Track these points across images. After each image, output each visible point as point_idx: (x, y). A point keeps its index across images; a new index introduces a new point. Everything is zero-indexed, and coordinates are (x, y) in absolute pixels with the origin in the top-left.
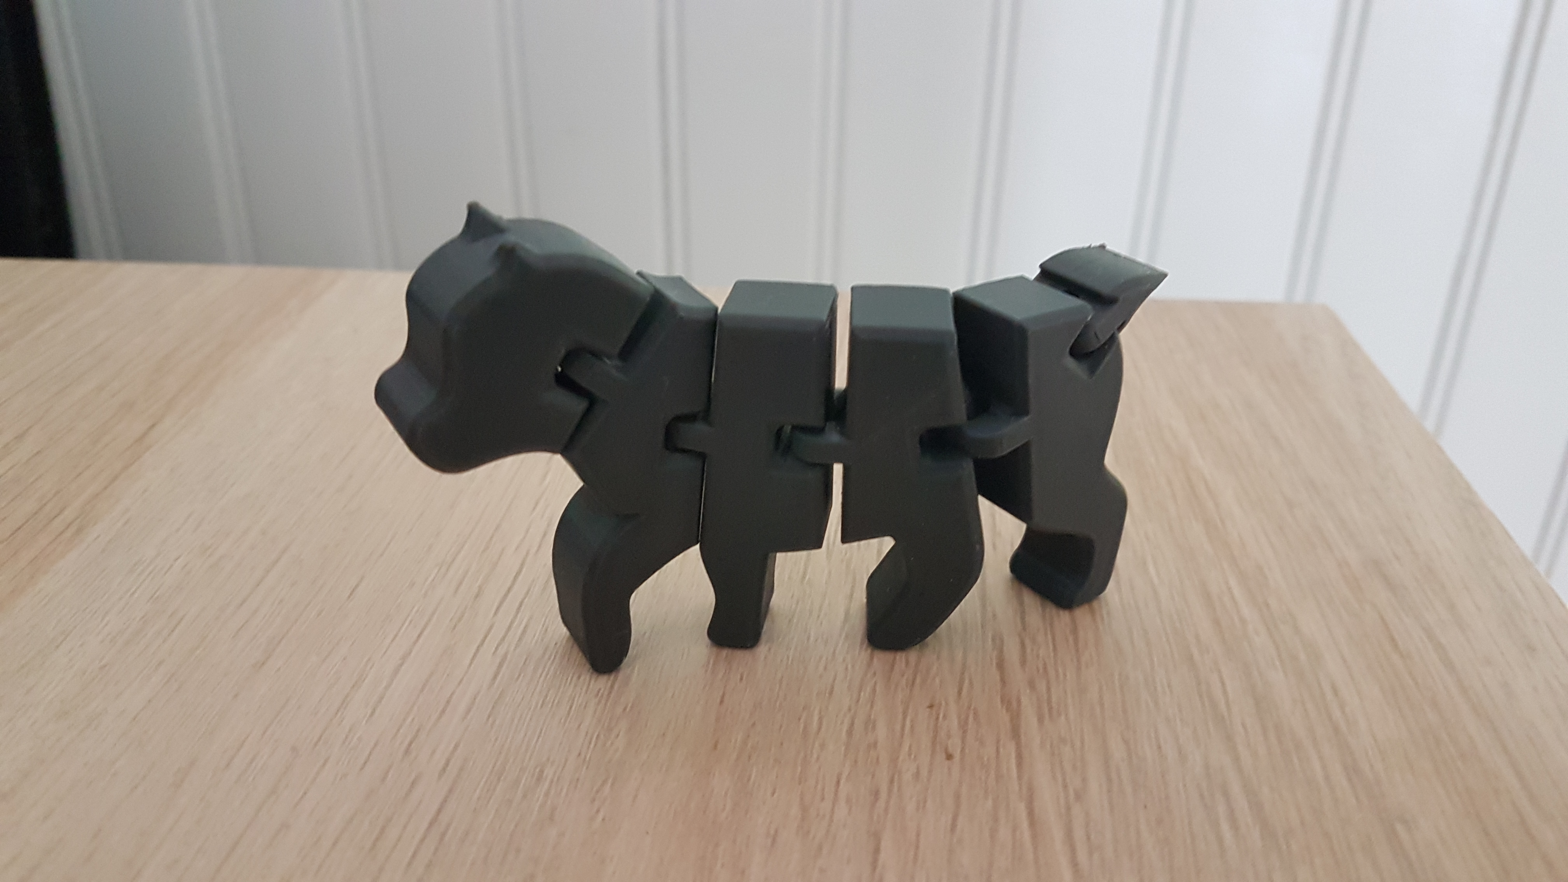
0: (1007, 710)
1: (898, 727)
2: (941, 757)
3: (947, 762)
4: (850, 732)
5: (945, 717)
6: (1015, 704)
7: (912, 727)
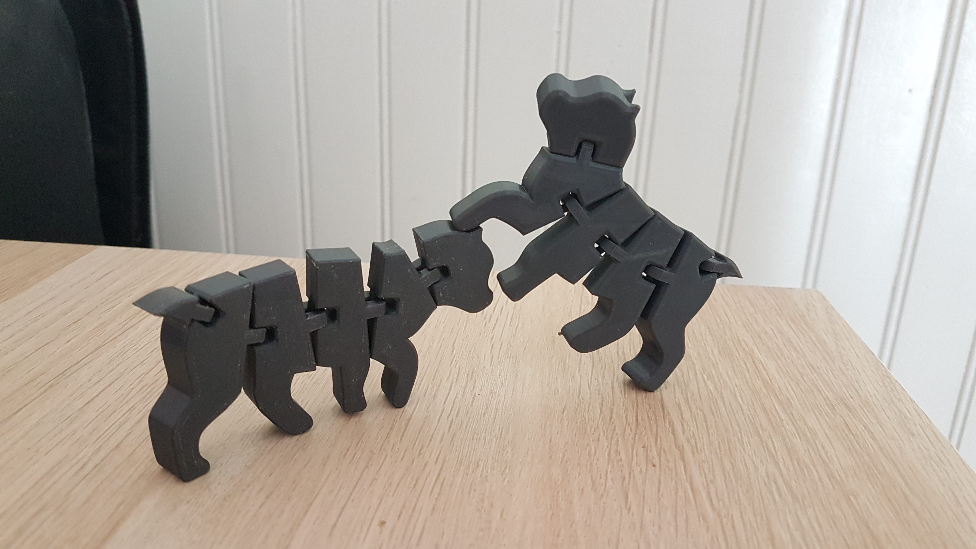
0: (678, 449)
1: (630, 454)
2: (650, 466)
3: (653, 467)
4: (609, 455)
5: (650, 451)
6: (681, 448)
7: (637, 455)
